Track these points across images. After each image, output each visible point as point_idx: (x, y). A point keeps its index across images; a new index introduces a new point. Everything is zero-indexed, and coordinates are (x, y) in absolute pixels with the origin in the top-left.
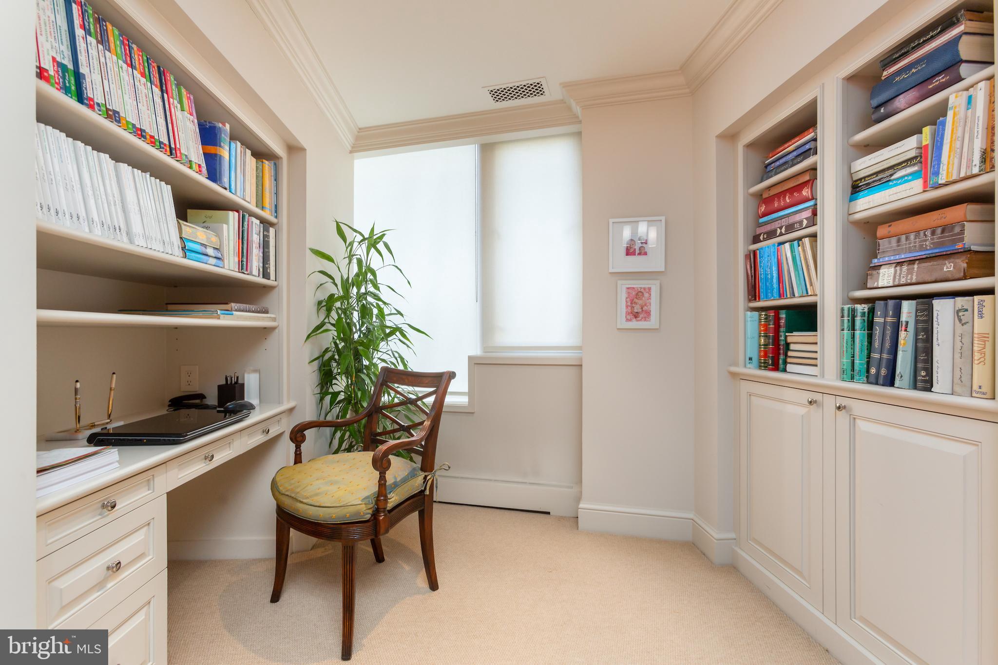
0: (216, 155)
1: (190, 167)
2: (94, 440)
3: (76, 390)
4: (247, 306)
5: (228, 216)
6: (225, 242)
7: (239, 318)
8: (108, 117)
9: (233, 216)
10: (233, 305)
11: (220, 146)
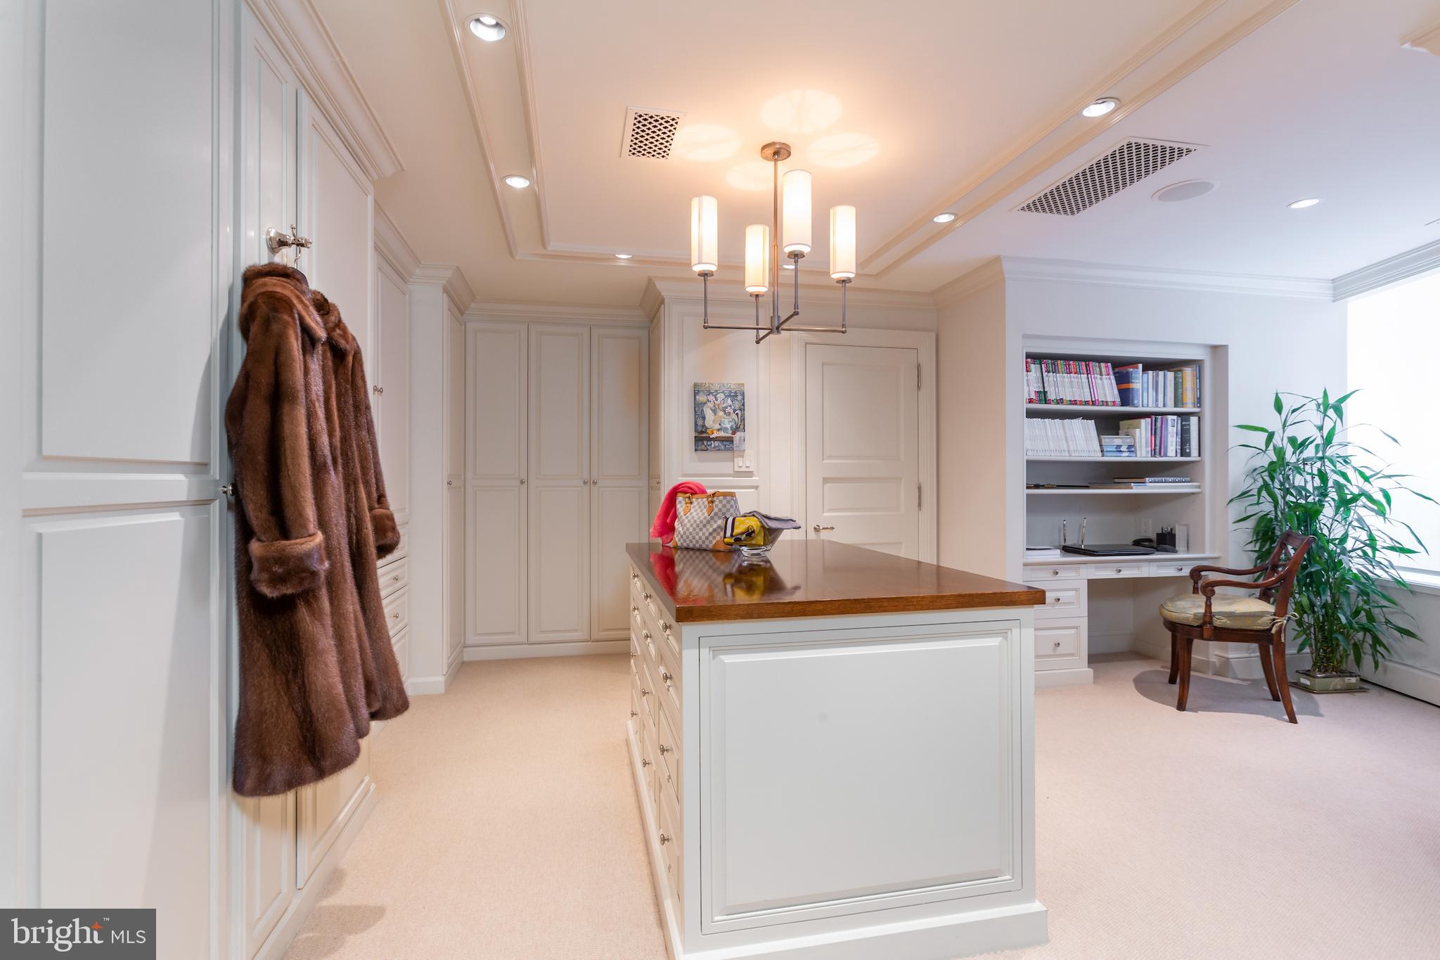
0: (1129, 389)
1: (1107, 405)
2: (1067, 550)
3: (1064, 525)
4: (1157, 479)
5: (1140, 423)
6: (1137, 440)
7: (1151, 487)
8: (1058, 403)
9: (1145, 424)
10: (1147, 479)
11: (1132, 383)
